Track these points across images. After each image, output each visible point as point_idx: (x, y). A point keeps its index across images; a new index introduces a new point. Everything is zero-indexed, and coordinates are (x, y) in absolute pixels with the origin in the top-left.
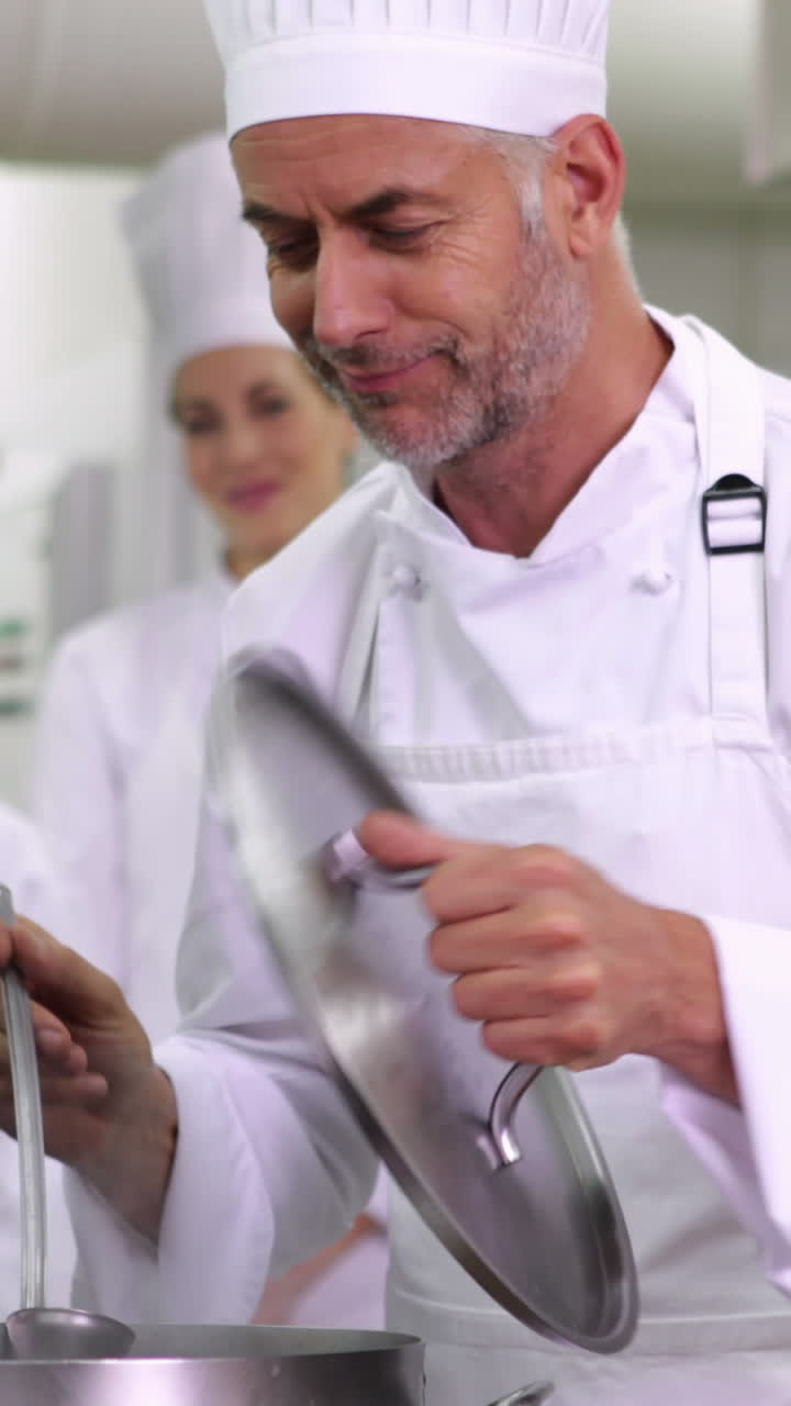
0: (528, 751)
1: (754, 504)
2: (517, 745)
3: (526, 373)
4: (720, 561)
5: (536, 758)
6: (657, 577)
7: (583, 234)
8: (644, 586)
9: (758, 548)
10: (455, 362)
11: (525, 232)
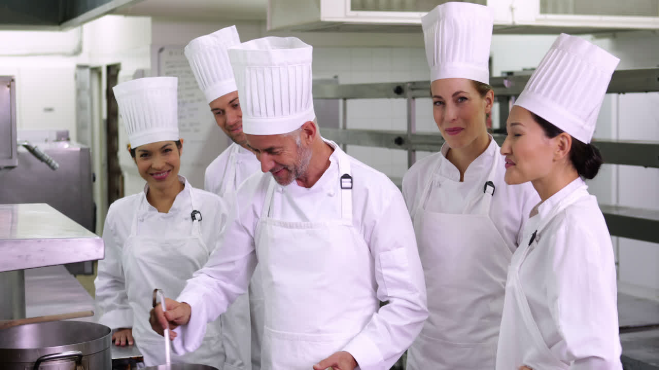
0: (307, 224)
1: (350, 180)
2: (306, 223)
3: (302, 168)
4: (343, 190)
5: (309, 226)
6: (332, 194)
7: (309, 141)
8: (330, 195)
9: (351, 188)
10: (289, 170)
11: (298, 147)
